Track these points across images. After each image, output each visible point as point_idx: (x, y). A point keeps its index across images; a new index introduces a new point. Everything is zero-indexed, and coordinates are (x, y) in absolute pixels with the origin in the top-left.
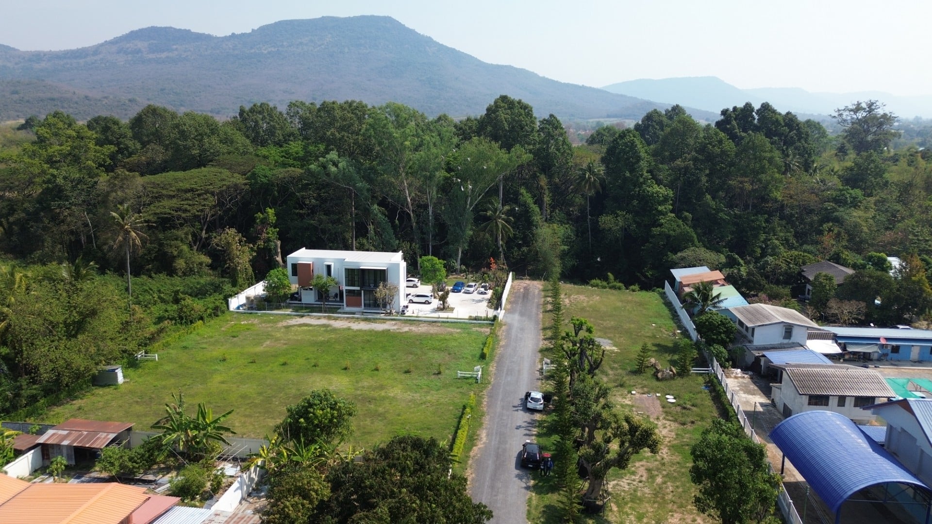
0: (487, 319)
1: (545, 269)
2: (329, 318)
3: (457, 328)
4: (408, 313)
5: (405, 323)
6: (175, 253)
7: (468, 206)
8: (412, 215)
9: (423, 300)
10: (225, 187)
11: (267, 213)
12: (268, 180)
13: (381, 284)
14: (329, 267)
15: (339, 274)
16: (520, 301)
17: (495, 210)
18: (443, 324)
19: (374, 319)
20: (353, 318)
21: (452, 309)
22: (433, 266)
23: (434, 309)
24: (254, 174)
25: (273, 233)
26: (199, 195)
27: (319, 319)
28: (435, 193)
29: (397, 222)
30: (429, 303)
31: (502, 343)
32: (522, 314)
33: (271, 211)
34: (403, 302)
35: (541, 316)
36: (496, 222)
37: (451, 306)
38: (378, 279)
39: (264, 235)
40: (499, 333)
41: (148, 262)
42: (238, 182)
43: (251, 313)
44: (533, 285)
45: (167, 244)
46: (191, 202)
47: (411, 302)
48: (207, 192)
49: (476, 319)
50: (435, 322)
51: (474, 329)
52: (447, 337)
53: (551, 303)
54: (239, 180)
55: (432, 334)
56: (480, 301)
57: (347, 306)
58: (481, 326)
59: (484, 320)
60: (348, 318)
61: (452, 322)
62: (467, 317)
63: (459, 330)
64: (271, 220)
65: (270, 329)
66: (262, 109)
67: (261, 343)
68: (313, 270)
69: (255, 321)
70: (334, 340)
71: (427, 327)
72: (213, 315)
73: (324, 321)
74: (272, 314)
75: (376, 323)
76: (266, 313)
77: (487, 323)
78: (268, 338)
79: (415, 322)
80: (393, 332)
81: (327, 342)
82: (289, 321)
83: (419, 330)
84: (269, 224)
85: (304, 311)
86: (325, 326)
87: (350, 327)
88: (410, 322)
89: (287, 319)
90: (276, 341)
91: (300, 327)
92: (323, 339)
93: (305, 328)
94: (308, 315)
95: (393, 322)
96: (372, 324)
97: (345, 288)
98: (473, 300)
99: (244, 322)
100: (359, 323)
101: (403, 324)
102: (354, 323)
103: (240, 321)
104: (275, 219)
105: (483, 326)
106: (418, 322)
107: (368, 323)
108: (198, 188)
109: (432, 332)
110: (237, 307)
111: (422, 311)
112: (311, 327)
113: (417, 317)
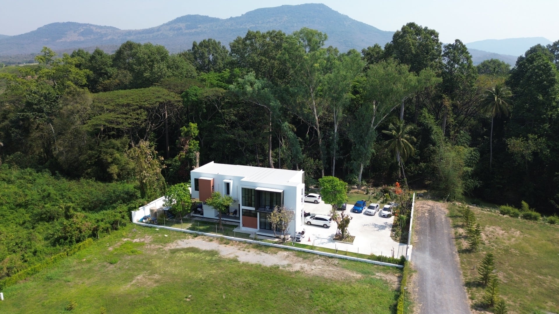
0: (393, 260)
1: (447, 189)
2: (221, 241)
3: (358, 272)
4: (304, 241)
5: (298, 256)
6: (110, 160)
7: (372, 126)
8: (319, 131)
9: (321, 223)
10: (158, 104)
11: (190, 127)
12: (198, 99)
13: (276, 209)
14: (228, 185)
15: (236, 193)
16: (428, 231)
17: (398, 130)
18: (340, 262)
19: (266, 246)
20: (245, 242)
22: (334, 187)
23: (332, 236)
24: (187, 93)
25: (195, 145)
26: (134, 110)
27: (211, 241)
28: (341, 113)
29: (307, 136)
30: (328, 227)
31: (417, 310)
32: (433, 253)
33: (193, 126)
34: (299, 225)
35: (458, 259)
36: (399, 142)
37: (352, 234)
38: (274, 203)
39: (187, 147)
40: (410, 288)
41: (89, 166)
42: (172, 99)
43: (151, 227)
44: (437, 207)
45: (104, 152)
46: (124, 116)
47: (309, 224)
48: (141, 107)
49: (379, 259)
50: (332, 257)
51: (379, 275)
52: (344, 289)
53: (464, 237)
54: (174, 97)
55: (326, 279)
56: (382, 227)
57: (244, 226)
58: (385, 269)
59: (389, 262)
60: (240, 242)
61: (351, 260)
62: (369, 254)
63: (359, 276)
64: (194, 133)
65: (155, 253)
66: (209, 44)
67: (132, 277)
68: (213, 186)
69: (148, 238)
70: (212, 279)
71: (322, 266)
72: (110, 229)
73: (214, 246)
74: (169, 230)
75: (267, 253)
76: (164, 228)
77: (392, 267)
78: (144, 269)
79: (309, 255)
80: (282, 271)
81: (204, 282)
82: (179, 242)
83: (312, 270)
84: (192, 136)
85: (201, 228)
86: (213, 253)
87: (237, 257)
88: (303, 255)
89: (180, 239)
90: (150, 274)
91: (186, 253)
92: (201, 276)
93: (191, 254)
94: (202, 235)
95: (286, 253)
96: (263, 254)
97: (242, 207)
98: (375, 225)
99: (136, 240)
100: (249, 252)
101: (295, 258)
102: (244, 250)
103: (134, 238)
104: (196, 132)
105: (388, 271)
106: (312, 255)
107: (258, 252)
108: (134, 104)
109: (327, 275)
110: (139, 219)
111: (318, 238)
112: (198, 254)
113: (312, 247)
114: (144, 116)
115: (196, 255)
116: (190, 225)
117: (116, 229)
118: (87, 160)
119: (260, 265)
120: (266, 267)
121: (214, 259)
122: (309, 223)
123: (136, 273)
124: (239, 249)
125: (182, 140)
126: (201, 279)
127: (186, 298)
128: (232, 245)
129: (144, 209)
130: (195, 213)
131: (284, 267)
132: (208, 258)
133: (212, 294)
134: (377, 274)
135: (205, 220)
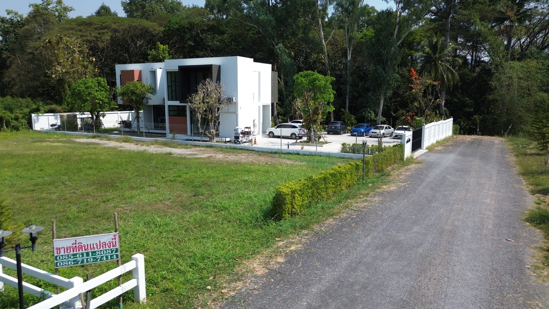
0: (377, 150)
3: (304, 161)
8: (326, 60)
12: (180, 26)
16: (464, 145)
20: (156, 142)
21: (326, 143)
27: (110, 140)
31: (389, 187)
32: (465, 155)
33: (162, 47)
40: (394, 172)
50: (275, 153)
57: (171, 132)
61: (305, 155)
64: (163, 57)
68: (139, 81)
71: (248, 156)
74: (69, 135)
75: (174, 148)
76: (64, 133)
79: (240, 151)
80: (172, 157)
83: (227, 158)
87: (122, 147)
88: (229, 150)
91: (52, 143)
93: (56, 144)
94: (105, 137)
95: (203, 149)
96: (166, 148)
97: (167, 104)
100: (148, 146)
101: (212, 152)
102: (142, 145)
106: (245, 151)
107: (161, 147)
109: (245, 161)
110: (45, 127)
111: (273, 143)
112: (67, 144)
115: (62, 144)
119: (143, 152)
122: (271, 135)
124: (137, 145)
128: (132, 143)
131: (182, 154)
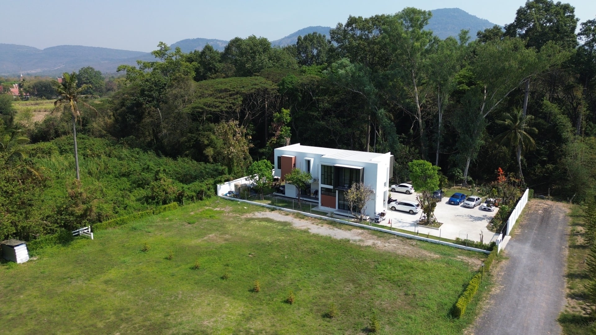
0: (480, 245)
2: (297, 216)
3: (436, 252)
5: (373, 234)
6: (206, 142)
8: (420, 121)
9: (407, 208)
10: (254, 90)
11: (283, 112)
12: (293, 86)
14: (309, 162)
15: (316, 171)
16: (536, 226)
17: (515, 119)
18: (419, 243)
19: (341, 224)
20: (321, 219)
21: (439, 224)
22: (424, 171)
23: (416, 221)
24: (284, 82)
25: (286, 131)
26: (231, 95)
27: (287, 215)
30: (414, 213)
31: (495, 290)
32: (536, 245)
33: (286, 111)
34: (380, 206)
35: (567, 252)
37: (439, 220)
38: (353, 179)
39: (279, 133)
40: (494, 272)
42: (269, 87)
43: (233, 200)
44: (557, 207)
45: (202, 135)
46: (221, 100)
47: (393, 209)
48: (237, 93)
49: (465, 243)
50: (411, 239)
51: (460, 257)
52: (415, 264)
53: (582, 235)
54: (271, 86)
55: (397, 256)
56: (480, 219)
57: (322, 205)
58: (470, 254)
59: (476, 247)
60: (316, 218)
61: (432, 243)
62: (454, 238)
63: (437, 256)
64: (286, 120)
65: (231, 219)
66: (314, 37)
67: (205, 234)
68: (295, 164)
69: (228, 208)
70: (279, 243)
71: (397, 244)
72: (195, 198)
73: (289, 219)
74: (250, 204)
75: (341, 229)
76: (245, 202)
77: (479, 252)
78: (217, 230)
79: (386, 235)
80: (352, 244)
81: (270, 244)
82: (256, 213)
83: (385, 246)
84: (284, 123)
85: (280, 205)
86: (285, 224)
87: (309, 229)
88: (379, 234)
89: (257, 211)
90: (222, 234)
91: (260, 221)
92: (269, 240)
93: (264, 223)
94: (280, 210)
95: (360, 231)
96: (336, 229)
97: (321, 185)
98: (471, 217)
99: (218, 209)
100: (322, 226)
101: (369, 236)
102: (317, 225)
103: (216, 207)
104: (289, 119)
105: (473, 255)
106: (389, 235)
107: (331, 227)
108: (231, 89)
109: (400, 252)
110: (224, 194)
111: (400, 222)
112: (271, 223)
113: (391, 228)
114: (240, 101)
115: (269, 224)
116: (269, 202)
117: (201, 199)
118: (186, 142)
119: (330, 237)
120: (336, 239)
121: (285, 228)
123: (209, 232)
124: (313, 224)
125: (275, 125)
126: (268, 242)
127: (249, 254)
128: (306, 220)
129: (230, 185)
130: (278, 192)
131: (355, 241)
132: (280, 227)
133: (275, 254)
134: (459, 257)
135: (286, 199)
